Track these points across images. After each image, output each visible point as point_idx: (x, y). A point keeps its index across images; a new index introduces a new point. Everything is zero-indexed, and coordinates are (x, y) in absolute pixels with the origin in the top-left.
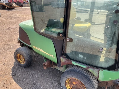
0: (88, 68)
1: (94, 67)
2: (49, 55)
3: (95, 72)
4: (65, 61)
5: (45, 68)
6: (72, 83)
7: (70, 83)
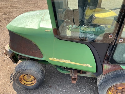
4: (110, 67)
5: (74, 82)
6: (117, 89)
7: (113, 89)
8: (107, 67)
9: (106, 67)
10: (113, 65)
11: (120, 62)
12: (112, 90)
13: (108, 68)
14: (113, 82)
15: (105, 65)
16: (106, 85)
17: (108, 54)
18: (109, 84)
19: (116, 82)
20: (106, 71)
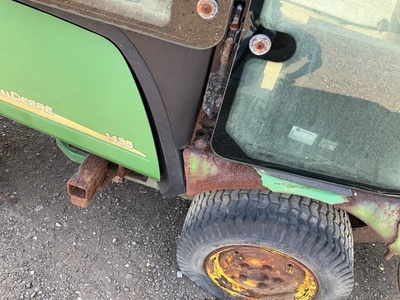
0: (352, 201)
1: (380, 193)
2: (102, 137)
3: (383, 217)
4: (214, 170)
5: (80, 202)
6: (245, 262)
7: (229, 260)
8: (200, 168)
9: (199, 165)
10: (228, 162)
11: (263, 158)
12: (227, 261)
13: (205, 172)
14: (224, 236)
15: (192, 154)
16: (199, 241)
17: (206, 109)
18: (210, 237)
19: (233, 235)
20: (198, 182)
